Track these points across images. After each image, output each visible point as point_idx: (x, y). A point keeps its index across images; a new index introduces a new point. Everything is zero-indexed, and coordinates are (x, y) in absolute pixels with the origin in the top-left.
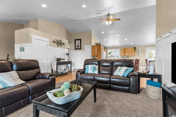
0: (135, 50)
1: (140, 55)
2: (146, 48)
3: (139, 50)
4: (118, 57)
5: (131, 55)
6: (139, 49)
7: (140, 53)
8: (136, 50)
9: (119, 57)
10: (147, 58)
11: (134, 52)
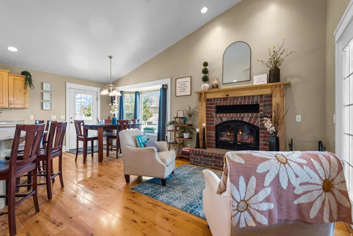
0: (26, 84)
1: (46, 106)
3: (45, 88)
5: (9, 104)
6: (45, 85)
7: (46, 96)
8: (31, 83)
10: (71, 118)
11: (23, 90)
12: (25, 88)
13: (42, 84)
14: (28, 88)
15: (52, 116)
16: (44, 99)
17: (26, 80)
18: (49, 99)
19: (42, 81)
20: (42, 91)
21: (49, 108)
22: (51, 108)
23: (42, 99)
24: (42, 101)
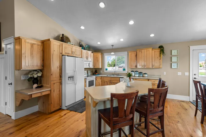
0: (160, 53)
1: (174, 66)
2: (192, 48)
3: (173, 54)
4: (124, 70)
5: (153, 66)
6: (173, 52)
7: (174, 59)
8: (163, 52)
9: (126, 70)
10: (195, 75)
11: (159, 58)
12: (160, 56)
13: (171, 51)
14: (162, 55)
15: (178, 73)
16: (173, 61)
17: (160, 51)
18: (176, 61)
19: (171, 49)
20: (171, 56)
21: (176, 67)
22: (177, 67)
23: (171, 61)
24: (171, 62)
